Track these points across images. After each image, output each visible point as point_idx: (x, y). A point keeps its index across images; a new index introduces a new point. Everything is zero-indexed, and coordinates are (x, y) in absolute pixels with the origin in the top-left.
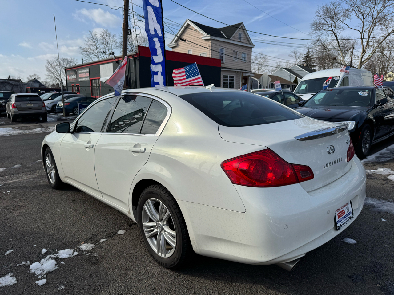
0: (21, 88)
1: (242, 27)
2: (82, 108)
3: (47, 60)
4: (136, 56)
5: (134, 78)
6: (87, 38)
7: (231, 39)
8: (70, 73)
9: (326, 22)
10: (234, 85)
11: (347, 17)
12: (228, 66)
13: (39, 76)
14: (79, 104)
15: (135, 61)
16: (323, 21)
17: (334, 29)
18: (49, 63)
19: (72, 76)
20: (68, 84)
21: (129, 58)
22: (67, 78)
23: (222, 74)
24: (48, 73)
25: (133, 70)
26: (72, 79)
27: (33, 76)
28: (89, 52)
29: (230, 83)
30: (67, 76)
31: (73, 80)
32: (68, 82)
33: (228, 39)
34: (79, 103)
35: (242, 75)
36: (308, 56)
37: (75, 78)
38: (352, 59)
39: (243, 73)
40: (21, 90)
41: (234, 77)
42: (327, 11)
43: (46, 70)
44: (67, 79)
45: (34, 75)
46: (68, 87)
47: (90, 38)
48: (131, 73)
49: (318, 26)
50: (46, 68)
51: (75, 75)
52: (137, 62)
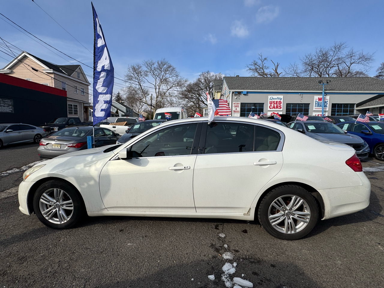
1: (80, 68)
7: (71, 76)
9: (134, 76)
10: (78, 112)
11: (146, 75)
12: (71, 97)
16: (132, 75)
17: (139, 81)
23: (68, 103)
29: (75, 111)
33: (70, 76)
35: (83, 105)
36: (119, 95)
38: (152, 101)
39: (84, 103)
41: (78, 106)
42: (134, 69)
49: (130, 78)
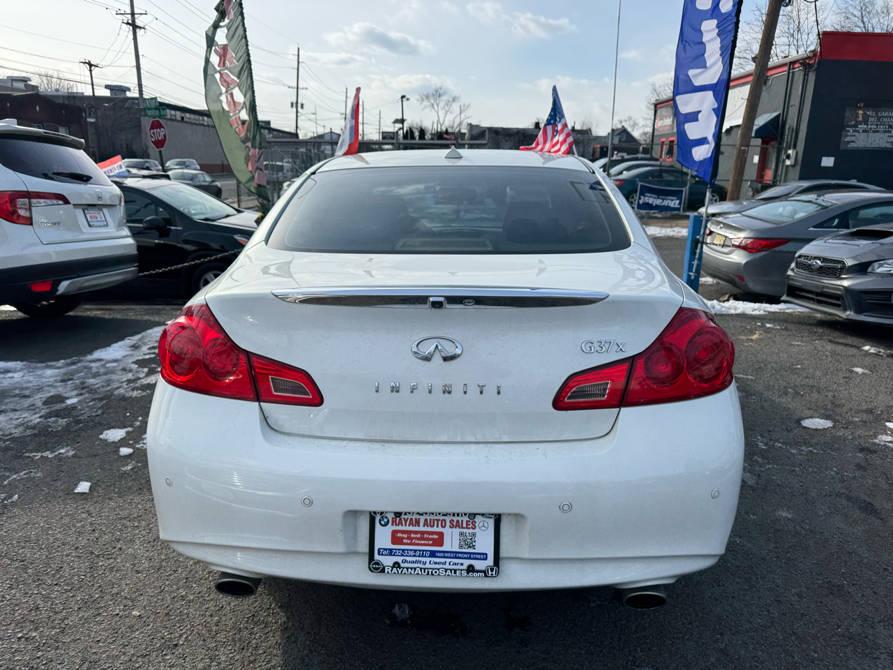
0: (584, 147)
2: (646, 194)
3: (652, 85)
4: (812, 62)
5: (796, 119)
6: (748, 24)
8: (664, 113)
13: (637, 122)
14: (640, 184)
15: (806, 75)
18: (655, 91)
19: (666, 121)
20: (655, 138)
21: (794, 69)
22: (656, 124)
24: (648, 114)
25: (795, 101)
26: (665, 126)
27: (625, 121)
28: (744, 58)
30: (656, 121)
31: (666, 128)
32: (655, 134)
34: (641, 181)
37: (671, 123)
40: (584, 151)
43: (647, 107)
44: (656, 127)
45: (627, 119)
46: (654, 146)
47: (755, 23)
48: (790, 108)
50: (646, 103)
51: (670, 118)
52: (812, 77)
